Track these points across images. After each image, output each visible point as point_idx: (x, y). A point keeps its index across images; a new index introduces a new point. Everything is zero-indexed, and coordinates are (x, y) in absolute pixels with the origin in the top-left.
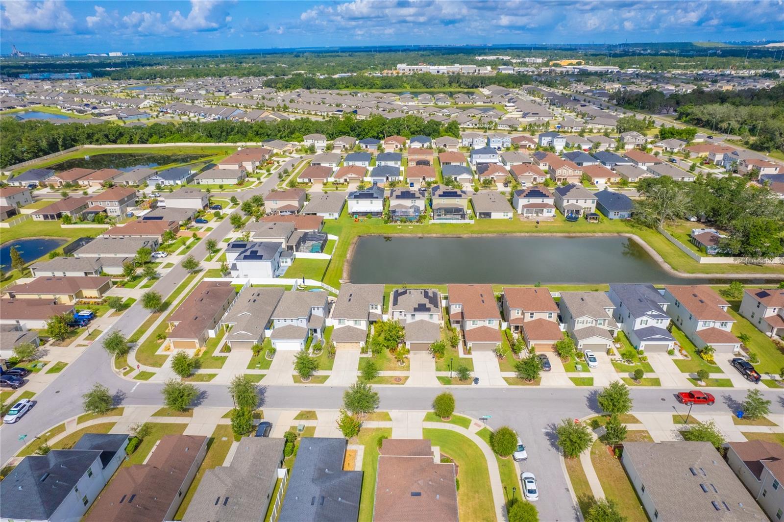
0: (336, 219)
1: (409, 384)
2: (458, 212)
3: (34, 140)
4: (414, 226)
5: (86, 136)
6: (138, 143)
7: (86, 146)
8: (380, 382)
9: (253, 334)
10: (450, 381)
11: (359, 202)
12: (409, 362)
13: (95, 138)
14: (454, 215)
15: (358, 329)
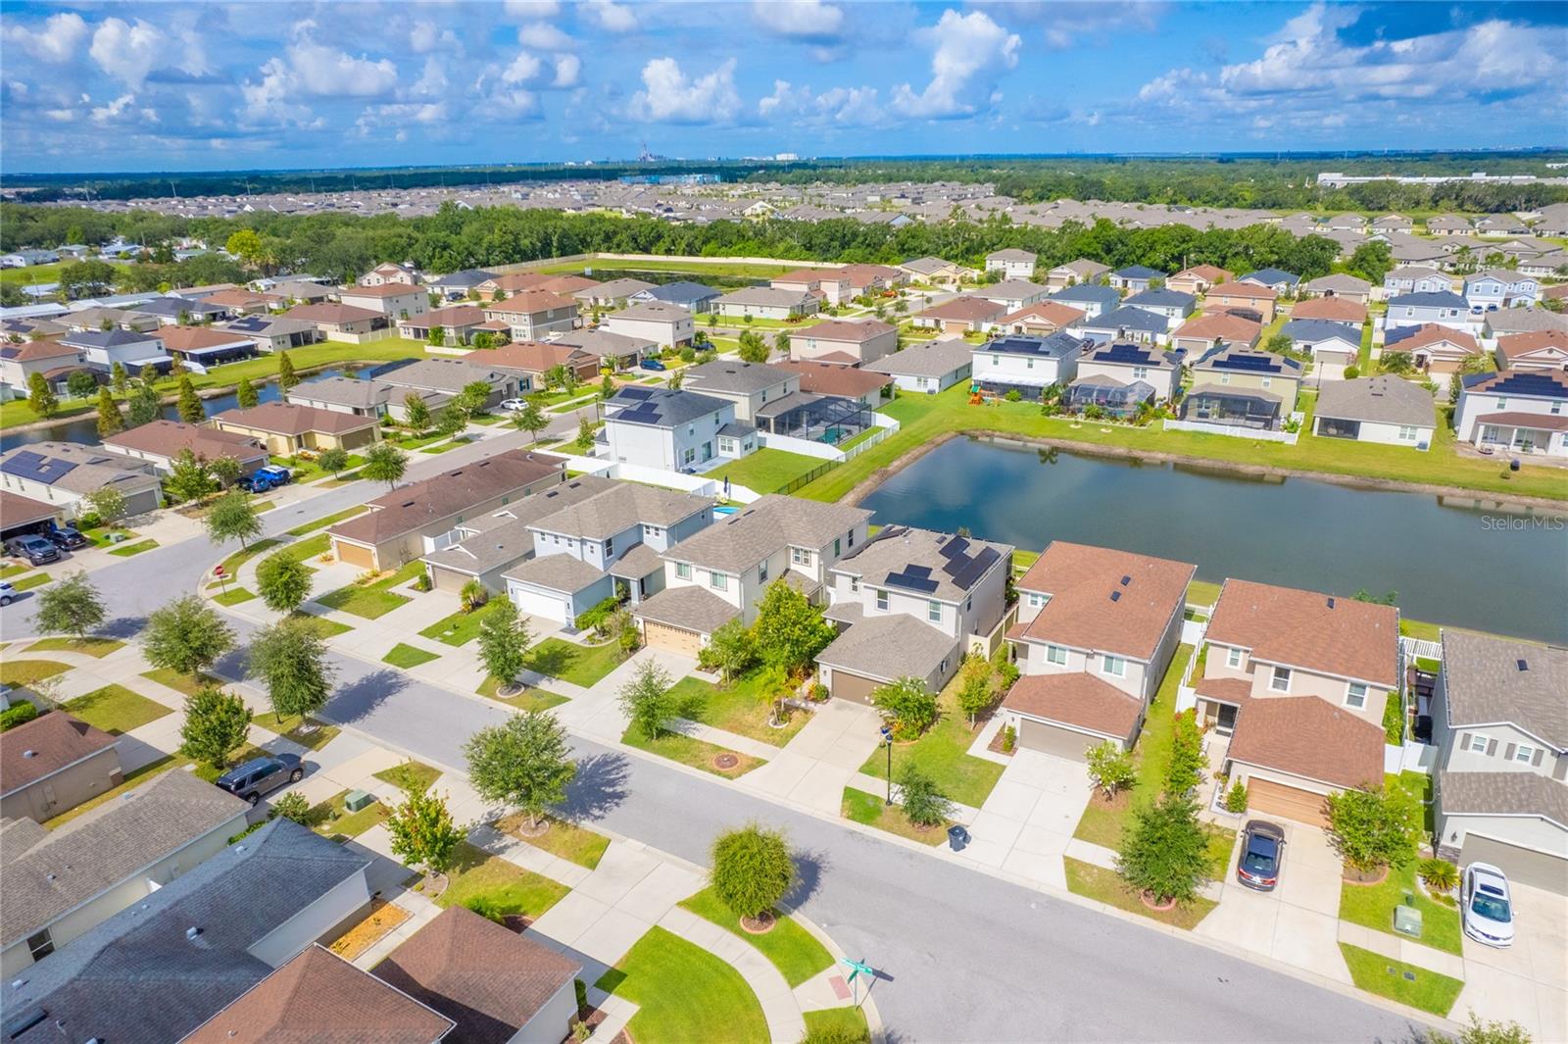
0: (931, 392)
1: (748, 783)
2: (1262, 411)
3: (511, 233)
4: (1115, 429)
5: (602, 235)
6: (683, 255)
7: (601, 255)
8: (672, 754)
9: (480, 558)
10: (879, 811)
11: (1000, 358)
12: (805, 723)
13: (615, 241)
14: (1248, 419)
15: (718, 600)
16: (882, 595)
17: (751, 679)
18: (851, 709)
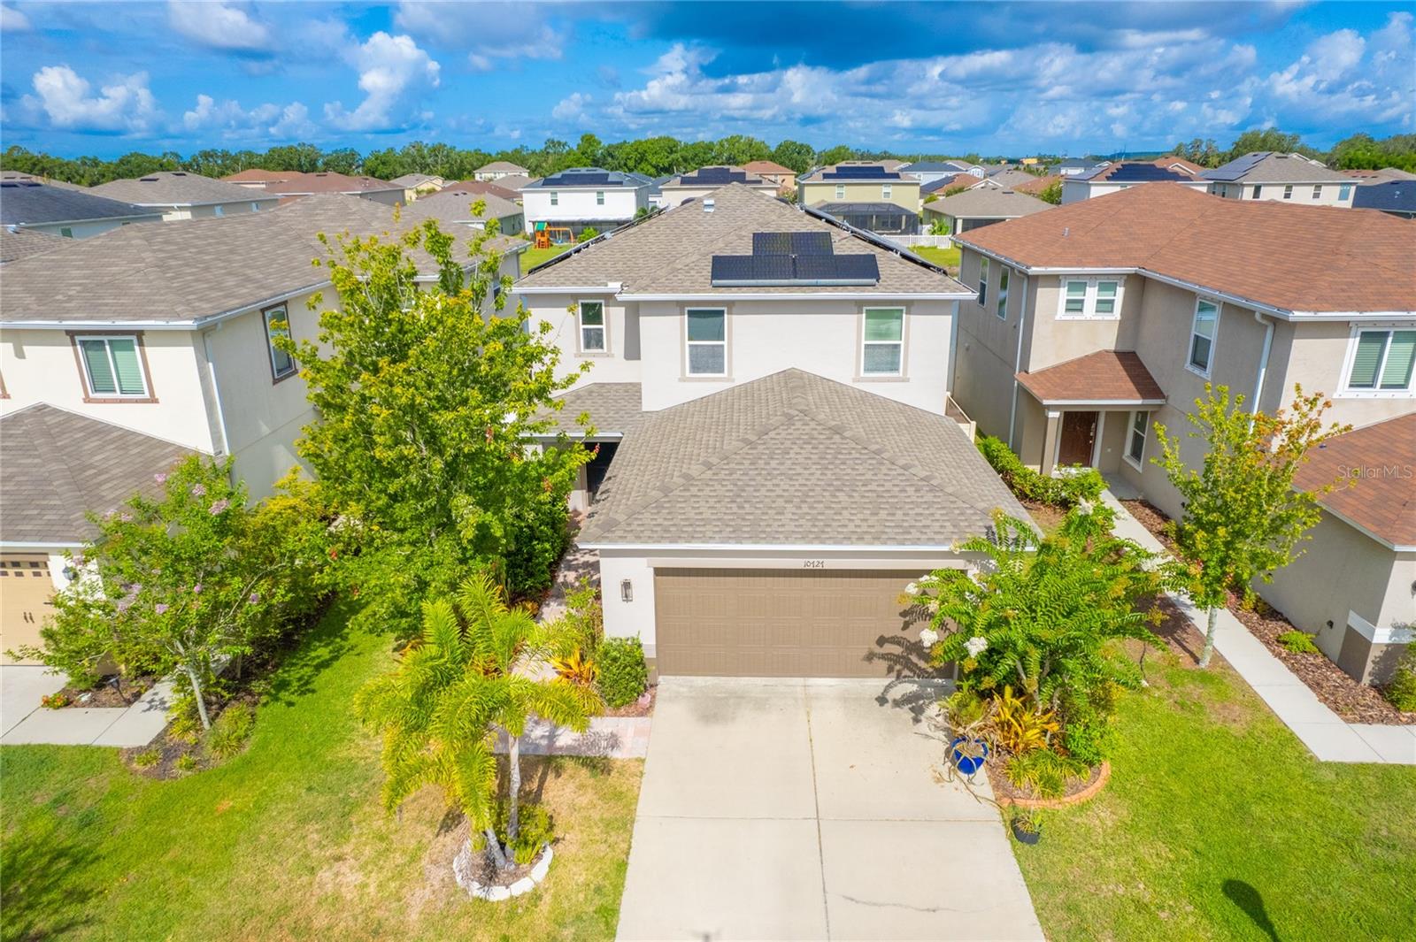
11: (560, 196)
15: (123, 438)
16: (706, 320)
17: (305, 687)
18: (761, 704)
